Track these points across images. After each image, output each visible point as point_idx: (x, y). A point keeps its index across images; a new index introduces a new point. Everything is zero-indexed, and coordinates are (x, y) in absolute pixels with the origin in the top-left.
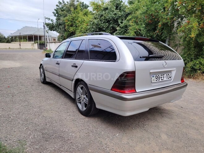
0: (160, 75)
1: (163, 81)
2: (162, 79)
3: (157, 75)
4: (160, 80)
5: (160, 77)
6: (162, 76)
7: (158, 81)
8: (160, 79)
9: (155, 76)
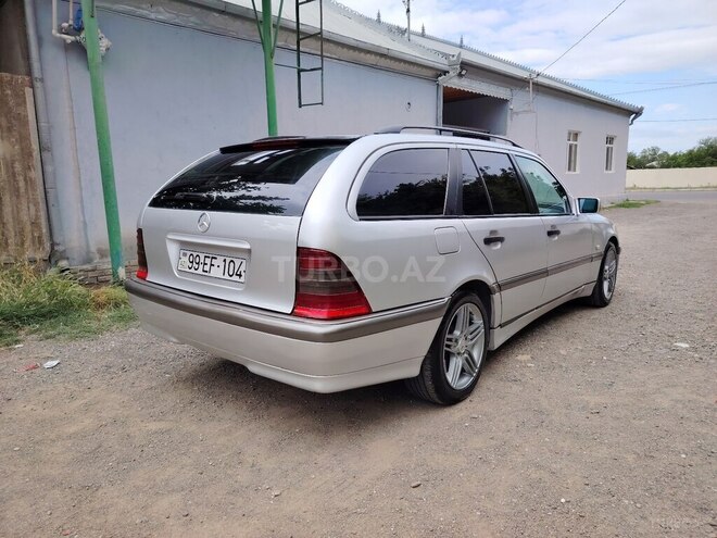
0: (202, 256)
1: (205, 275)
2: (207, 268)
3: (195, 255)
4: (200, 271)
5: (202, 261)
6: (208, 261)
7: (193, 270)
8: (201, 266)
9: (189, 253)
